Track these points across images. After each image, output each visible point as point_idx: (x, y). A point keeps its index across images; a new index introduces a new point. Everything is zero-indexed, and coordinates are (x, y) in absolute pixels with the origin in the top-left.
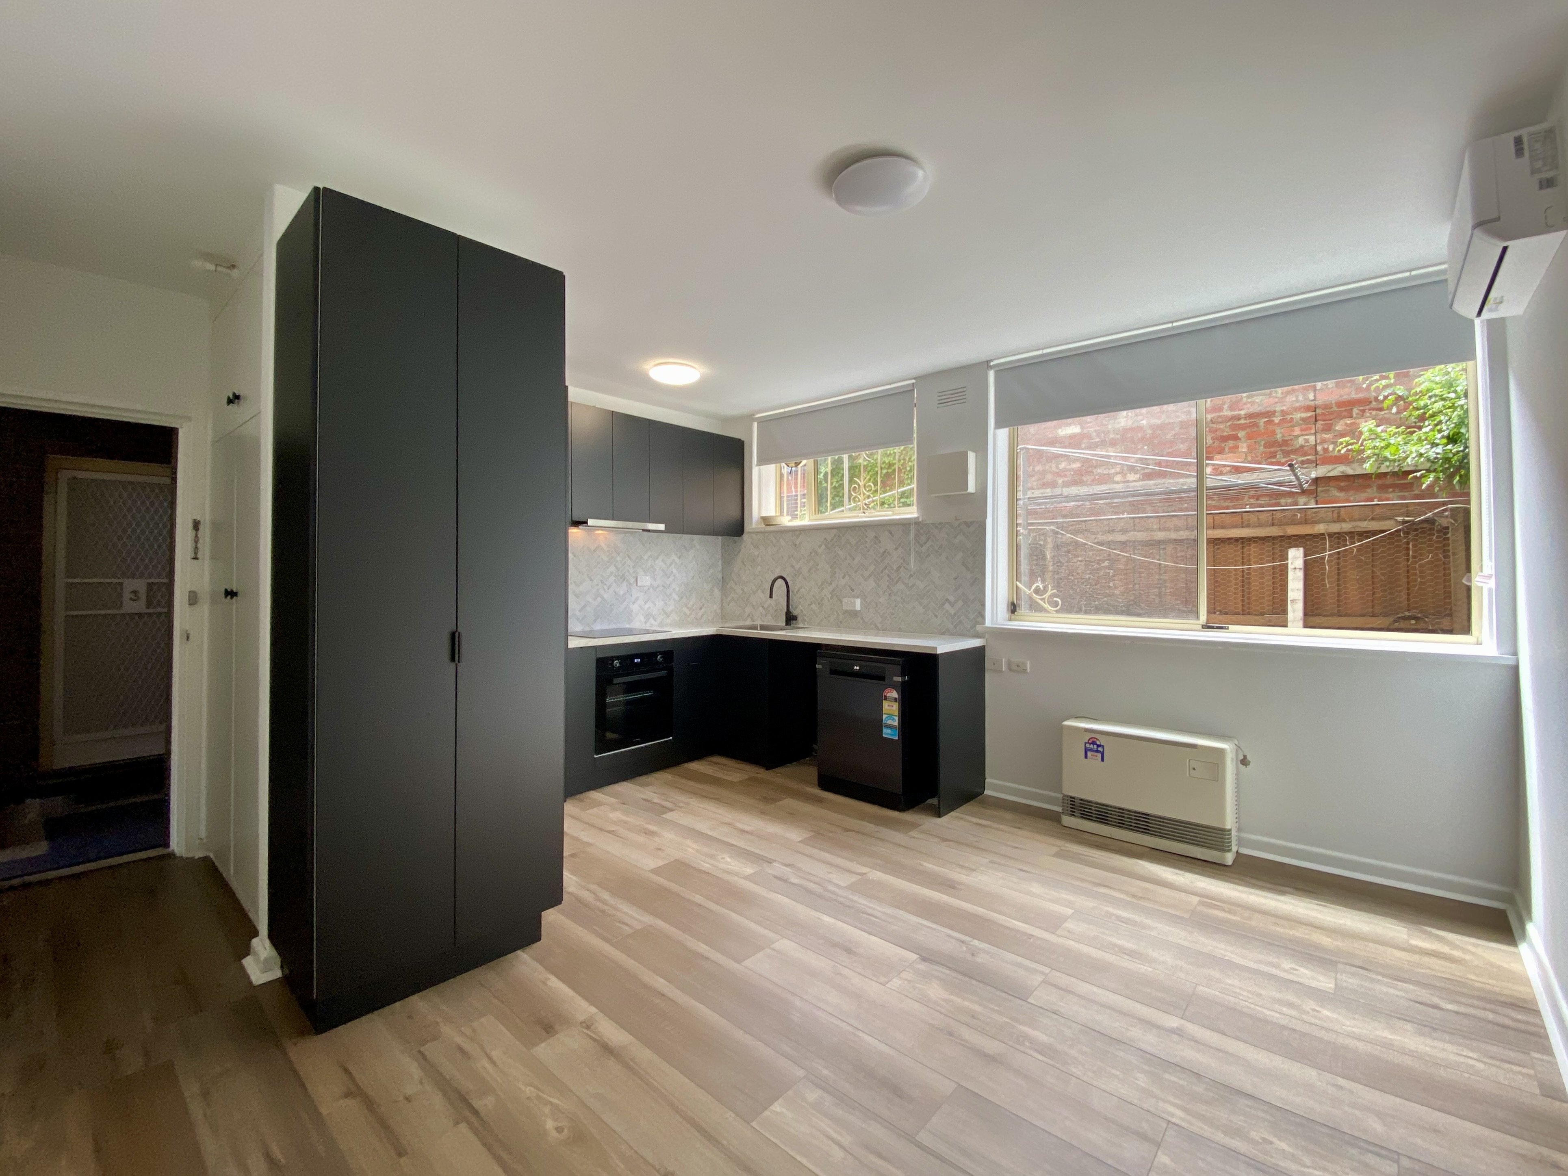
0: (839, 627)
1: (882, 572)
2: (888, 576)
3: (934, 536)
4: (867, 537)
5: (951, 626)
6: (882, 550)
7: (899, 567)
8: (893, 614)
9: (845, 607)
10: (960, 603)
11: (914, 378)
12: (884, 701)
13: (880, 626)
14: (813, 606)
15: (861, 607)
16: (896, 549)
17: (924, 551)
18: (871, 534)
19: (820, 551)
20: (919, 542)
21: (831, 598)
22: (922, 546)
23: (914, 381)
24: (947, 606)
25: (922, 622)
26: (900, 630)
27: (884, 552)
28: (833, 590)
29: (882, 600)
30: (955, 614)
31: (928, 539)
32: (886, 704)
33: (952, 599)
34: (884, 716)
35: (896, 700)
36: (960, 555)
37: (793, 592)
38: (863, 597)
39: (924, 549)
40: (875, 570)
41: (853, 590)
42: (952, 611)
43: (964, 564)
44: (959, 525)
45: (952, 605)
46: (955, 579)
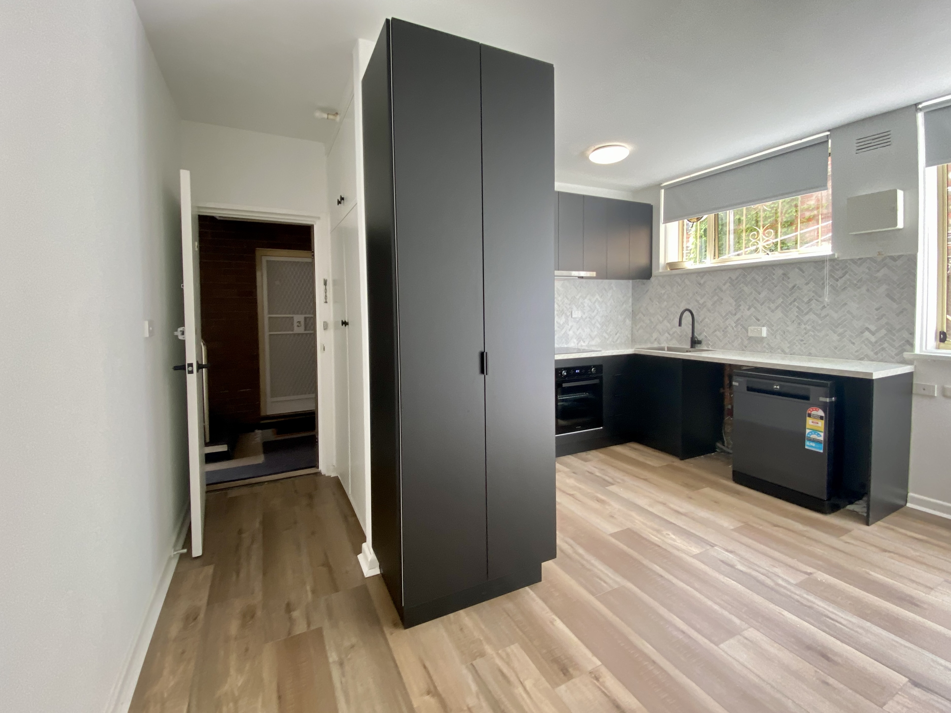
0: (743, 350)
1: (791, 304)
2: (798, 307)
3: (852, 271)
4: (774, 274)
5: (871, 354)
6: (790, 286)
7: (810, 300)
8: (802, 341)
9: (750, 334)
10: (883, 332)
11: (829, 131)
12: (808, 418)
13: (787, 350)
14: (718, 333)
15: (767, 334)
16: (807, 284)
17: (839, 285)
18: (779, 272)
19: (724, 288)
20: (833, 277)
21: (736, 326)
22: (837, 280)
23: (828, 133)
24: (867, 334)
25: (836, 348)
26: (810, 354)
27: (794, 287)
28: (738, 320)
29: (790, 329)
30: (876, 342)
31: (844, 274)
32: (809, 421)
33: (873, 328)
34: (808, 431)
35: (821, 418)
36: (883, 288)
37: (697, 322)
38: (770, 326)
39: (840, 283)
40: (782, 302)
41: (758, 320)
42: (873, 339)
43: (888, 296)
44: (883, 260)
45: (873, 334)
46: (877, 309)
